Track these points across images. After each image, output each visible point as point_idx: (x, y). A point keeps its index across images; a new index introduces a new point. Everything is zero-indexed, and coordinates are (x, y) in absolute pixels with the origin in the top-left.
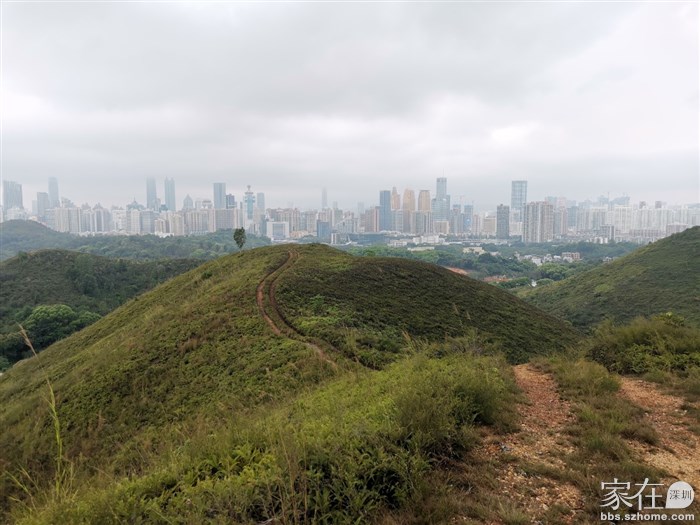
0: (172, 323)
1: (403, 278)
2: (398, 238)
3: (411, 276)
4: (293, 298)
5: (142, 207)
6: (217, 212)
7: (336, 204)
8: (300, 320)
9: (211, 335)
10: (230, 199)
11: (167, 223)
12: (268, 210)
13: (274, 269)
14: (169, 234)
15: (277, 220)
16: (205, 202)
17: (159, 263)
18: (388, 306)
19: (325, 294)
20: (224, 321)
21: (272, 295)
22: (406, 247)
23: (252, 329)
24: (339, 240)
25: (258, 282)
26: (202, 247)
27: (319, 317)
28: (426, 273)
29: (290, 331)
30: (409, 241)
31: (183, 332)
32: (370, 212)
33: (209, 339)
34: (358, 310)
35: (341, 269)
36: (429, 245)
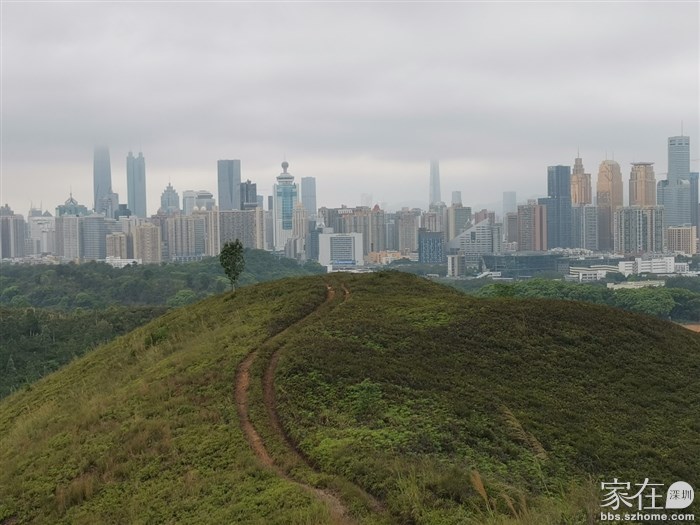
0: (58, 439)
1: (570, 343)
2: (587, 263)
3: (586, 339)
4: (314, 385)
5: (83, 209)
6: (222, 216)
7: (457, 195)
8: (319, 435)
9: (125, 466)
10: (249, 189)
11: (129, 240)
12: (323, 210)
13: (286, 323)
14: (130, 261)
15: (340, 229)
16: (200, 197)
17: (102, 317)
18: (530, 405)
19: (385, 378)
20: (157, 435)
21: (269, 378)
22: (603, 282)
23: (212, 457)
24: (463, 270)
25: (245, 350)
26: (190, 284)
27: (364, 430)
28: (622, 333)
29: (292, 459)
30: (612, 269)
31: (72, 459)
32: (526, 211)
33: (122, 476)
34: (459, 415)
35: (430, 323)
36: (652, 277)
